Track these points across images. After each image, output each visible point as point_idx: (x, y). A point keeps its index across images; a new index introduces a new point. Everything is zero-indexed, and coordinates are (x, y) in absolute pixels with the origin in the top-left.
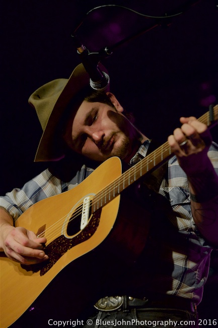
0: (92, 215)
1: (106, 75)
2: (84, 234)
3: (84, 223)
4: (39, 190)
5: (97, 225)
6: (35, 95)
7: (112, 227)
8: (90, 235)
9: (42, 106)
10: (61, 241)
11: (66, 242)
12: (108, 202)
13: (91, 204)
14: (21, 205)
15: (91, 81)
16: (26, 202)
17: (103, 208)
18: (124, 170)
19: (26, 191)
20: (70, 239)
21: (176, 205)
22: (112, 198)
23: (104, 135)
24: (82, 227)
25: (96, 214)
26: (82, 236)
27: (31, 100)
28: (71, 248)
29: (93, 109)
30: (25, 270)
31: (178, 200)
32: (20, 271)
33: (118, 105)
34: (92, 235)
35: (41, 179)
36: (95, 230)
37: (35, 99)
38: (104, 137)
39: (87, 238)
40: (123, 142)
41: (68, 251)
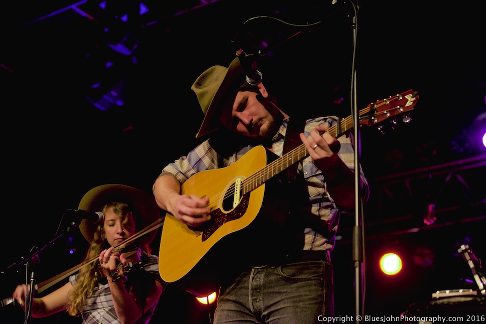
0: (242, 197)
1: (260, 73)
2: (237, 213)
3: (236, 202)
4: (200, 160)
5: (246, 206)
6: (197, 84)
7: (258, 212)
8: (241, 214)
9: (203, 95)
10: (218, 214)
11: (221, 216)
12: (256, 188)
13: (241, 187)
14: (186, 173)
15: (247, 77)
16: (189, 171)
17: (251, 193)
18: (268, 162)
19: (189, 161)
20: (225, 214)
21: (310, 177)
22: (259, 186)
23: (252, 120)
24: (235, 206)
25: (246, 197)
26: (234, 214)
27: (193, 88)
28: (226, 222)
29: (244, 98)
30: (192, 231)
31: (312, 173)
32: (188, 232)
33: (264, 91)
34: (243, 215)
35: (201, 150)
36: (245, 211)
37: (196, 87)
38: (253, 122)
39: (239, 217)
40: (268, 126)
41: (224, 224)
